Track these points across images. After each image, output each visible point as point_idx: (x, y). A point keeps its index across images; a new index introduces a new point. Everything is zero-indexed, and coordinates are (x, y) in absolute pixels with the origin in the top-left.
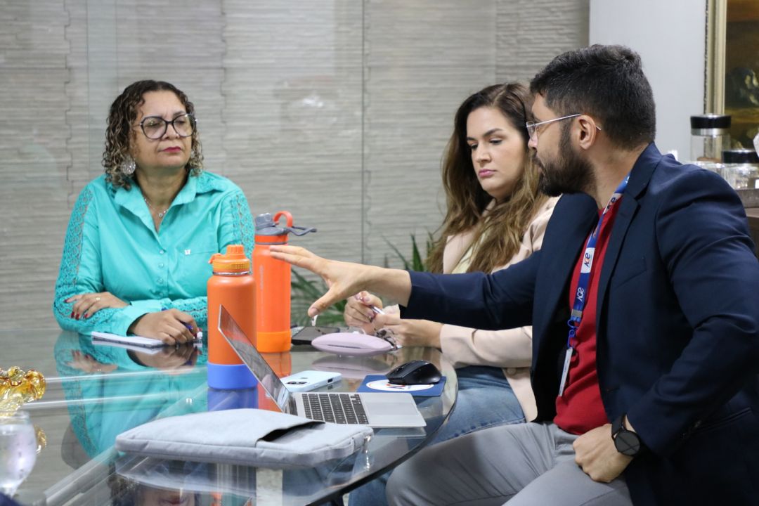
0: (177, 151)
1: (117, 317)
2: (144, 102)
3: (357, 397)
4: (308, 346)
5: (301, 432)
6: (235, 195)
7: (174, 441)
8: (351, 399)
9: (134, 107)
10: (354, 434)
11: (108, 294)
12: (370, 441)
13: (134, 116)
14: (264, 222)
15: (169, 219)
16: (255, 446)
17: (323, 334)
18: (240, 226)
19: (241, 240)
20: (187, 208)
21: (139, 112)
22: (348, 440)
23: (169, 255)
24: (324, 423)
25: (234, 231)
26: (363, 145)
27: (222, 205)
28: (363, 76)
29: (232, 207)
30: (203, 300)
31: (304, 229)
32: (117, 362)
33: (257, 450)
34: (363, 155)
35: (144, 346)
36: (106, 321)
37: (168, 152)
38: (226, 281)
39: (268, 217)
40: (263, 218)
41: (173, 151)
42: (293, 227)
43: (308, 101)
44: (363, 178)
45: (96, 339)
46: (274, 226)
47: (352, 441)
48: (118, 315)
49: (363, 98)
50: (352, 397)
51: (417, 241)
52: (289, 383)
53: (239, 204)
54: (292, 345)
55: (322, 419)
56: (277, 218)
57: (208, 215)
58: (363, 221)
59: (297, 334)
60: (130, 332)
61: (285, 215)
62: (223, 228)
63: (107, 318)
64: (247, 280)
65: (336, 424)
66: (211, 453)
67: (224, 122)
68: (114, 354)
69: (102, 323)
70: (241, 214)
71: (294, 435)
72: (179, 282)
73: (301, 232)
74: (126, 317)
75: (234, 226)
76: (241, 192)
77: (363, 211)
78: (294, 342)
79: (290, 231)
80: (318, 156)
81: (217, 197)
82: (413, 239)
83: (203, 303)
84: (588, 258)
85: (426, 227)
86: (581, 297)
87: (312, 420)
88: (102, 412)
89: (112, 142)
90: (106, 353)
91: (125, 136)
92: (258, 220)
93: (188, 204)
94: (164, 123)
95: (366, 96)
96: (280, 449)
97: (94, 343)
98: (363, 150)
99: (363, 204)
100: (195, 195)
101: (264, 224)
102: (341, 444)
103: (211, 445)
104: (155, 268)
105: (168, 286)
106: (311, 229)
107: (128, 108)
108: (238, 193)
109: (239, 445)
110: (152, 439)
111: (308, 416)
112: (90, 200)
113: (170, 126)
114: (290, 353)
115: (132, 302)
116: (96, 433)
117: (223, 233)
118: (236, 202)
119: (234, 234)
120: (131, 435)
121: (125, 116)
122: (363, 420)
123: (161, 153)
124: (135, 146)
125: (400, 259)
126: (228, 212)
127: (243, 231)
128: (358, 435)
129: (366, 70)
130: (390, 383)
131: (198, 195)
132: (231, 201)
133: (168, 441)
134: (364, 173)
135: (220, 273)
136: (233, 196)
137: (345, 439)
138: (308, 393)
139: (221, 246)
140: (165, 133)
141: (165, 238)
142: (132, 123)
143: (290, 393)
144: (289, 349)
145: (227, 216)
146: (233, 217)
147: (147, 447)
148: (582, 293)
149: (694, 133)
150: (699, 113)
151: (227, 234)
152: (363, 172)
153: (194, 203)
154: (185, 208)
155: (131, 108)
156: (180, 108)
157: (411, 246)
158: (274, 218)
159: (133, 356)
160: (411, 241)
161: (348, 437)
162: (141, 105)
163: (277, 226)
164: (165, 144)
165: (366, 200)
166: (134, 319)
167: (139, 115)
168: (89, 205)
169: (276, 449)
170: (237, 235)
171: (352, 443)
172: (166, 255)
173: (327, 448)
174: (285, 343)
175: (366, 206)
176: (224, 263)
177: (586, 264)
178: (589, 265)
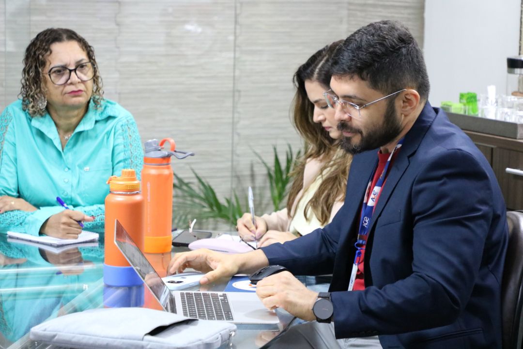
0: (80, 93)
1: (29, 221)
2: (51, 52)
3: (224, 296)
4: (186, 248)
5: (178, 328)
6: (126, 120)
7: (77, 334)
8: (220, 298)
9: (43, 56)
10: (221, 331)
11: (21, 200)
12: (234, 336)
13: (43, 64)
14: (152, 146)
15: (72, 142)
16: (143, 339)
17: (198, 239)
18: (130, 147)
19: (130, 158)
20: (87, 134)
21: (47, 61)
22: (217, 335)
23: (72, 172)
24: (197, 320)
25: (125, 151)
26: (234, 69)
27: (115, 129)
28: (236, 10)
29: (123, 130)
30: (99, 208)
31: (185, 153)
32: (29, 256)
33: (144, 343)
34: (234, 77)
35: (51, 245)
36: (21, 224)
37: (72, 94)
38: (120, 199)
39: (155, 142)
40: (150, 143)
41: (77, 94)
42: (175, 151)
43: (189, 27)
44: (234, 96)
45: (11, 237)
46: (160, 150)
47: (220, 336)
48: (30, 218)
49: (235, 29)
50: (220, 296)
51: (278, 150)
52: (169, 282)
53: (129, 128)
54: (172, 246)
55: (197, 317)
56: (162, 144)
57: (104, 138)
58: (233, 133)
59: (177, 237)
60: (41, 233)
61: (169, 142)
62: (116, 148)
63: (21, 221)
64: (138, 198)
65: (207, 321)
66: (107, 345)
67: (118, 48)
68: (27, 250)
69: (17, 225)
70: (130, 136)
71: (173, 330)
72: (80, 194)
73: (181, 155)
74: (37, 220)
75: (125, 146)
76: (132, 117)
77: (234, 124)
78: (174, 244)
79: (173, 154)
80: (196, 78)
81: (111, 123)
82: (275, 149)
83: (100, 211)
84: (374, 195)
85: (285, 139)
86: (366, 224)
87: (189, 318)
88: (15, 300)
89: (28, 83)
90: (20, 248)
91: (38, 80)
92: (147, 144)
93: (87, 131)
94: (68, 71)
95: (238, 27)
96: (162, 343)
97: (9, 240)
98: (234, 72)
99: (233, 118)
100: (94, 122)
101: (151, 148)
102: (211, 338)
103: (108, 337)
104: (61, 184)
105: (71, 198)
106: (190, 153)
107: (38, 57)
108: (128, 119)
109: (130, 339)
110: (60, 332)
111: (185, 314)
112: (10, 121)
113: (73, 73)
114: (172, 253)
115: (41, 208)
116: (10, 315)
117: (116, 152)
118: (126, 126)
119: (125, 154)
120: (43, 328)
121: (36, 63)
122: (229, 317)
123: (67, 95)
124: (46, 89)
125: (263, 165)
126: (120, 134)
127: (132, 151)
128: (225, 331)
129: (238, 5)
130: (252, 283)
131: (96, 122)
132: (122, 126)
133: (73, 333)
134: (235, 93)
135: (115, 192)
136: (124, 121)
137: (215, 334)
138: (185, 292)
139: (115, 164)
140: (69, 79)
141: (69, 156)
142: (43, 71)
143: (170, 291)
144: (170, 250)
145: (119, 138)
146: (124, 139)
147: (56, 338)
148: (367, 221)
149: (509, 72)
150: (514, 55)
151: (119, 153)
152: (234, 91)
153: (94, 129)
154: (84, 134)
155: (41, 57)
156: (82, 56)
157: (273, 154)
158: (160, 143)
159: (43, 253)
160: (272, 150)
161: (217, 333)
162: (49, 55)
163: (162, 150)
164: (70, 88)
165: (236, 115)
166: (43, 221)
167: (48, 64)
168: (9, 125)
169: (159, 342)
170: (127, 154)
171: (220, 338)
172: (70, 171)
173: (200, 342)
174: (167, 246)
175: (236, 120)
176: (119, 184)
177: (372, 199)
178: (374, 200)
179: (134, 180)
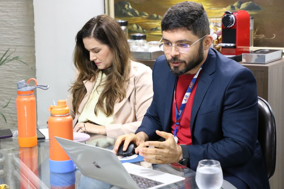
46: (27, 86)
84: (186, 97)
86: (180, 114)
92: (19, 84)
148: (180, 112)
177: (185, 100)
178: (186, 100)
179: (66, 106)
